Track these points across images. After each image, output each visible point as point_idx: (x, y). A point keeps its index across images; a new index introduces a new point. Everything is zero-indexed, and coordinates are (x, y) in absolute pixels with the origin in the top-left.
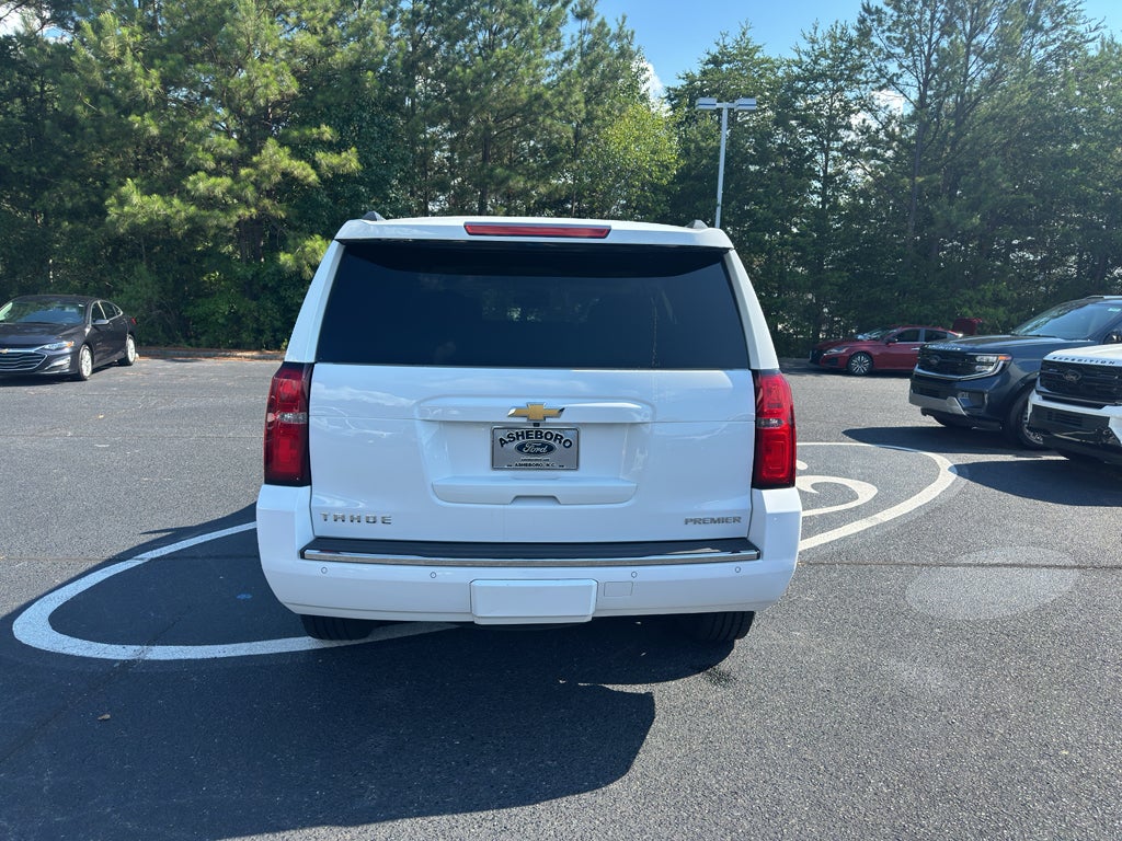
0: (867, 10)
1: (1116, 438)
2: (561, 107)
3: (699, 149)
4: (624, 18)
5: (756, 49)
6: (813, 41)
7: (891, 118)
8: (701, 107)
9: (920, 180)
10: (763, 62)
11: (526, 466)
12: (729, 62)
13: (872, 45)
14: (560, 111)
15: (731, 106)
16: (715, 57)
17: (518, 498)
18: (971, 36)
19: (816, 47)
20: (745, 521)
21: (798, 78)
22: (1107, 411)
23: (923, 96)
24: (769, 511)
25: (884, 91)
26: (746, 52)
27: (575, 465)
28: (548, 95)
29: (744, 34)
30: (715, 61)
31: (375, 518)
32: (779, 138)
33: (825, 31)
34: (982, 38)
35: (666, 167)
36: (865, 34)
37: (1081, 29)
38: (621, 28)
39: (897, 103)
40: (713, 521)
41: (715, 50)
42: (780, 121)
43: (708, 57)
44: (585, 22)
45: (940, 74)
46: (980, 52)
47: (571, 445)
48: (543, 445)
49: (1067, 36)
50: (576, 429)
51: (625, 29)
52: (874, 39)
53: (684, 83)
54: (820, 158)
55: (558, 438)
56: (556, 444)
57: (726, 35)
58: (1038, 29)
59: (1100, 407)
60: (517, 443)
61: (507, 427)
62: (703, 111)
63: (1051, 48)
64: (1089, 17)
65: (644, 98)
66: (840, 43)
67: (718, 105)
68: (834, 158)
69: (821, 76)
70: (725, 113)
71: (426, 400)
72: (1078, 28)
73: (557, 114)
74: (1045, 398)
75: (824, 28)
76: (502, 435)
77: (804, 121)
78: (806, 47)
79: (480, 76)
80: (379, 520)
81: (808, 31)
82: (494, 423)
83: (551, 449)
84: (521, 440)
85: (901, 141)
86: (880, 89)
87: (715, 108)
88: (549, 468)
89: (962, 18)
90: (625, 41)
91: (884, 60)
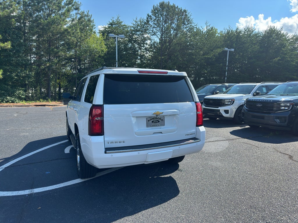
0: (148, 15)
1: (221, 114)
2: (73, 34)
3: (110, 46)
4: (88, 11)
5: (122, 22)
6: (136, 22)
7: (155, 42)
8: (110, 36)
9: (163, 57)
10: (124, 25)
11: (154, 126)
12: (115, 25)
13: (149, 24)
14: (73, 35)
15: (118, 36)
16: (111, 23)
17: (154, 133)
18: (171, 24)
19: (137, 24)
20: (195, 134)
21: (133, 31)
22: (219, 108)
23: (161, 37)
24: (201, 131)
25: (153, 36)
26: (119, 23)
27: (164, 125)
28: (69, 30)
29: (118, 18)
30: (111, 24)
31: (121, 141)
32: (130, 45)
33: (139, 20)
34: (173, 25)
35: (103, 51)
36: (148, 21)
37: (193, 25)
38: (88, 14)
39: (156, 39)
40: (190, 134)
41: (111, 21)
42: (130, 41)
43: (109, 23)
44: (77, 11)
45: (165, 32)
46: (172, 28)
47: (163, 120)
48: (157, 121)
49: (190, 26)
50: (164, 117)
51: (89, 14)
52: (150, 23)
53: (103, 29)
54: (139, 51)
55: (160, 119)
56: (160, 120)
57: (114, 18)
58: (185, 24)
59: (218, 107)
60: (152, 121)
61: (150, 117)
62: (111, 37)
63: (187, 29)
64: (194, 23)
65: (95, 33)
66: (142, 23)
67: (115, 36)
68: (143, 51)
69: (139, 31)
70: (117, 38)
71: (133, 112)
72: (192, 25)
73: (72, 35)
74: (206, 106)
75: (138, 19)
76: (149, 119)
77: (135, 41)
78: (135, 23)
79: (49, 23)
80: (122, 142)
81: (135, 19)
82: (147, 116)
83: (159, 121)
84: (153, 120)
85: (157, 48)
86: (153, 35)
87: (114, 37)
88: (158, 126)
89: (168, 20)
90: (89, 17)
91: (153, 28)
